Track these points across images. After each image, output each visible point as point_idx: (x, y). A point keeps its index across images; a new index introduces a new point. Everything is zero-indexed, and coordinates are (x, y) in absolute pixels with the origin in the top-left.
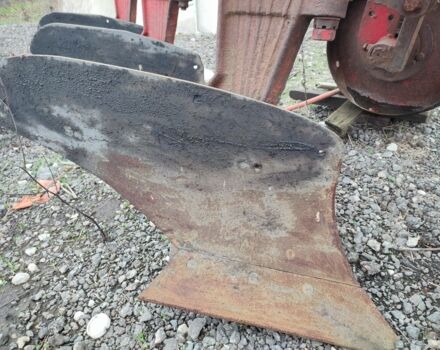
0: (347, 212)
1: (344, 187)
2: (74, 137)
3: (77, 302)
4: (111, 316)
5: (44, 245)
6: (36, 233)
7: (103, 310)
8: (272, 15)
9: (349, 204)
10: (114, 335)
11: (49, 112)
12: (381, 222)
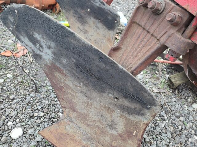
0: (155, 131)
1: (160, 116)
2: (39, 49)
3: (12, 117)
4: (24, 131)
5: (8, 80)
6: (7, 72)
7: (21, 126)
8: (152, 35)
9: (158, 127)
10: (22, 141)
11: (33, 34)
12: (168, 143)
